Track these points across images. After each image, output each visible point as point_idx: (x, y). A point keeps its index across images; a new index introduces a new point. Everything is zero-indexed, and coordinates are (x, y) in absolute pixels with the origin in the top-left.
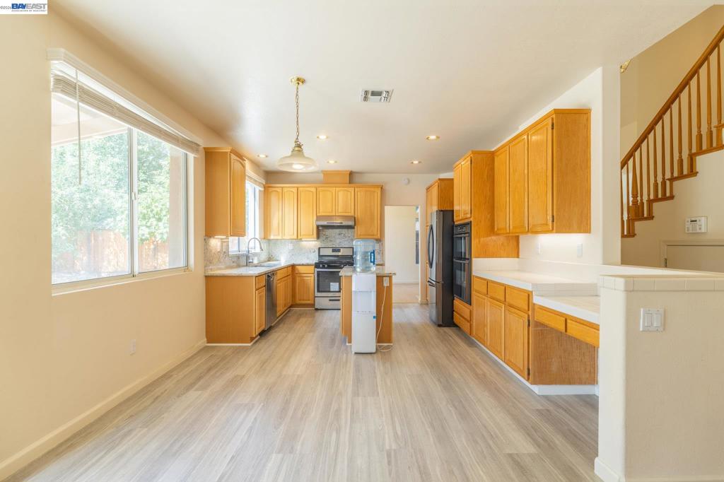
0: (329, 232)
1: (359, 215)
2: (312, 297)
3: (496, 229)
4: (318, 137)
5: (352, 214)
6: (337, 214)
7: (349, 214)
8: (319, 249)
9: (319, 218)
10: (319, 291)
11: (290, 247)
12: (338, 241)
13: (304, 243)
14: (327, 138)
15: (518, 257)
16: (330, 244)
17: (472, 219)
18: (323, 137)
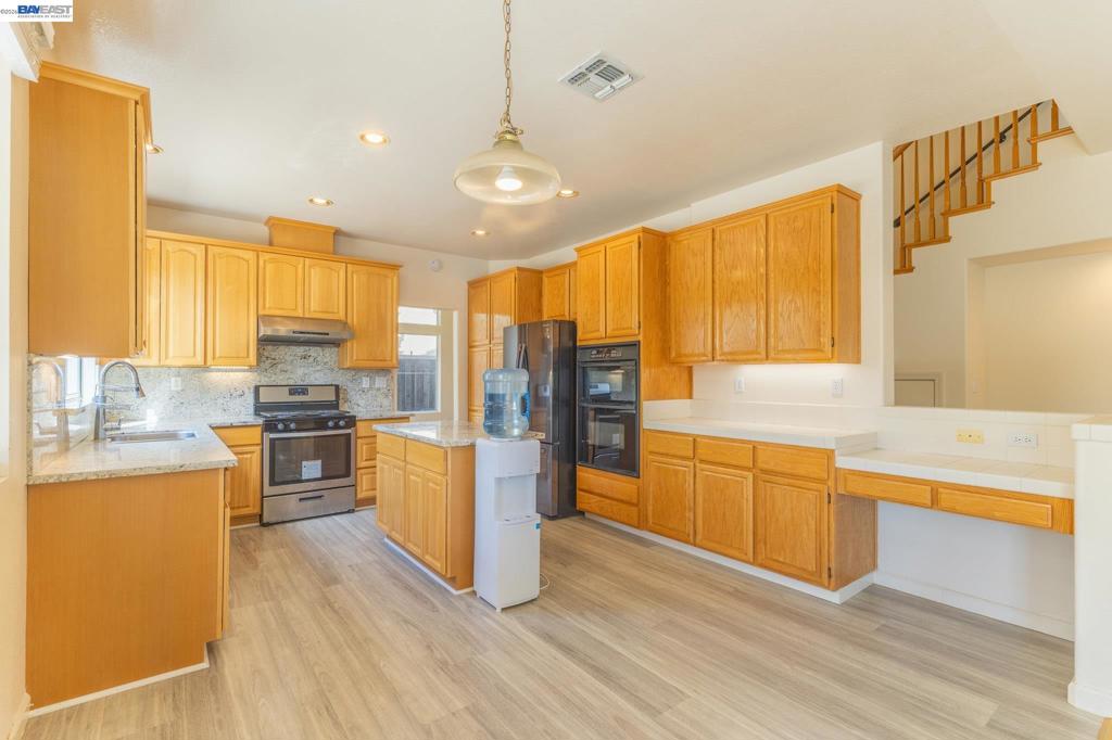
0: (283, 352)
1: (354, 320)
2: (254, 497)
3: (673, 355)
4: (362, 137)
5: (341, 315)
6: (307, 316)
7: (335, 317)
8: (257, 389)
9: (262, 319)
10: (273, 483)
11: (174, 384)
12: (300, 372)
13: (214, 376)
14: (385, 141)
15: (690, 396)
16: (281, 379)
17: (641, 338)
18: (374, 138)
